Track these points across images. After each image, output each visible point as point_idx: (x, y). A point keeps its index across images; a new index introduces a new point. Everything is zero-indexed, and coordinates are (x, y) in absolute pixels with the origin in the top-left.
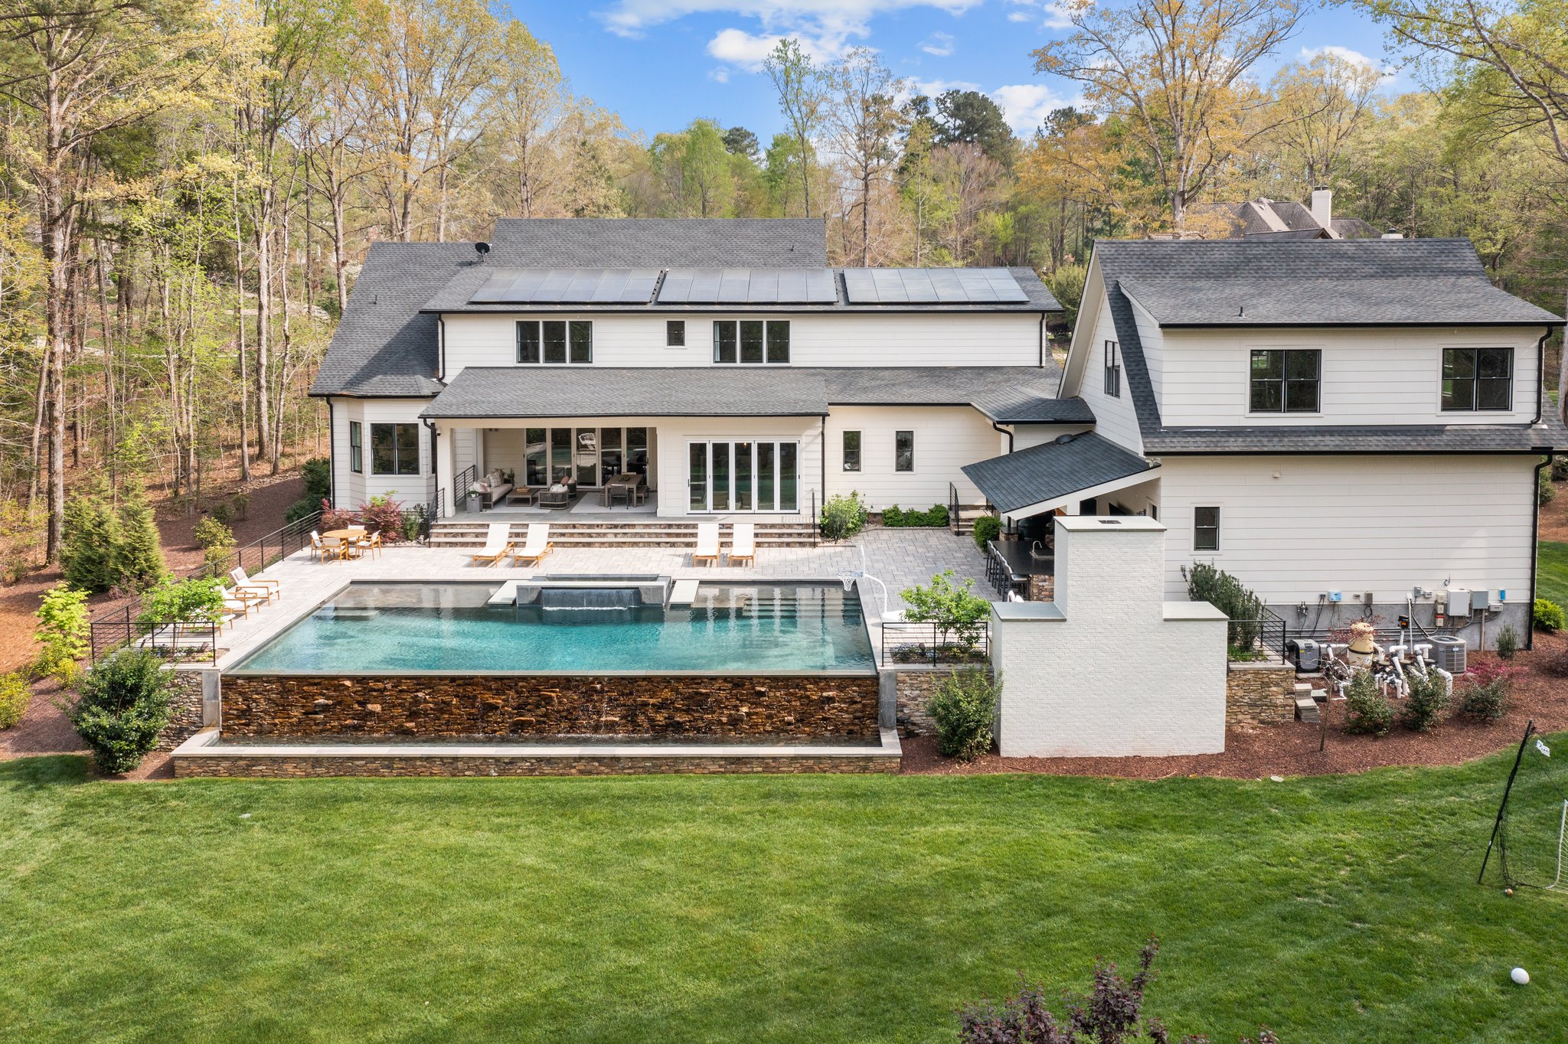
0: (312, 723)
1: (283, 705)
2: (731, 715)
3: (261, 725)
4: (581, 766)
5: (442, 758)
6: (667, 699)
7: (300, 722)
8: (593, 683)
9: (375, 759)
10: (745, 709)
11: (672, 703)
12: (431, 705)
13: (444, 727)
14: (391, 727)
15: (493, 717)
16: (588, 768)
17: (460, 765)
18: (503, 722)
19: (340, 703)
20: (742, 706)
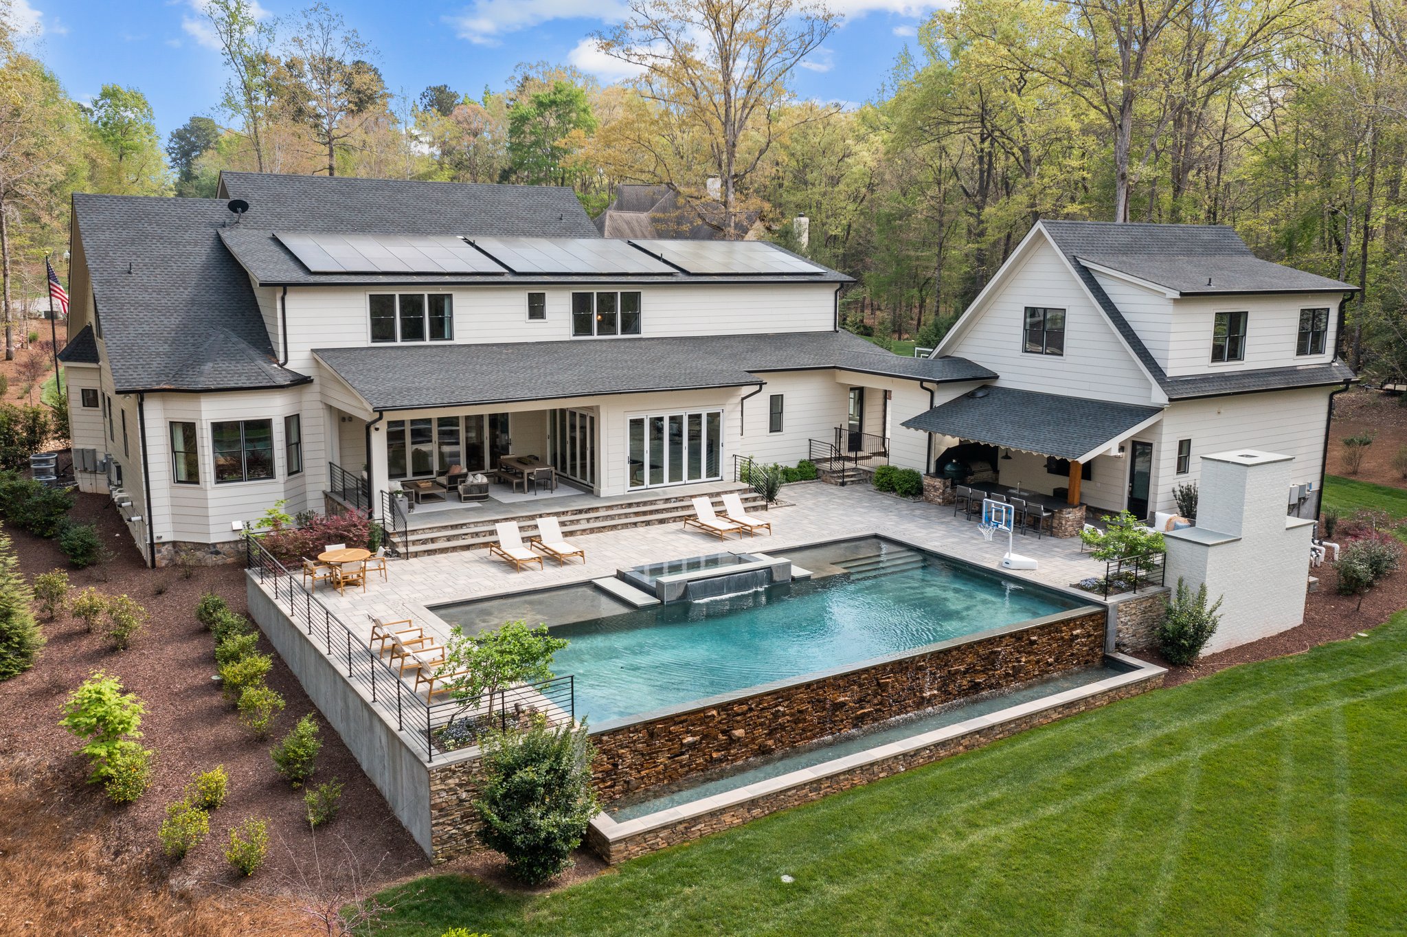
0: (678, 765)
1: (649, 754)
2: (1014, 667)
6: (971, 664)
7: (666, 768)
8: (918, 662)
10: (1023, 660)
11: (974, 666)
12: (788, 718)
13: (798, 737)
14: (752, 749)
15: (840, 715)
16: (972, 742)
18: (847, 718)
19: (705, 737)
20: (1021, 657)
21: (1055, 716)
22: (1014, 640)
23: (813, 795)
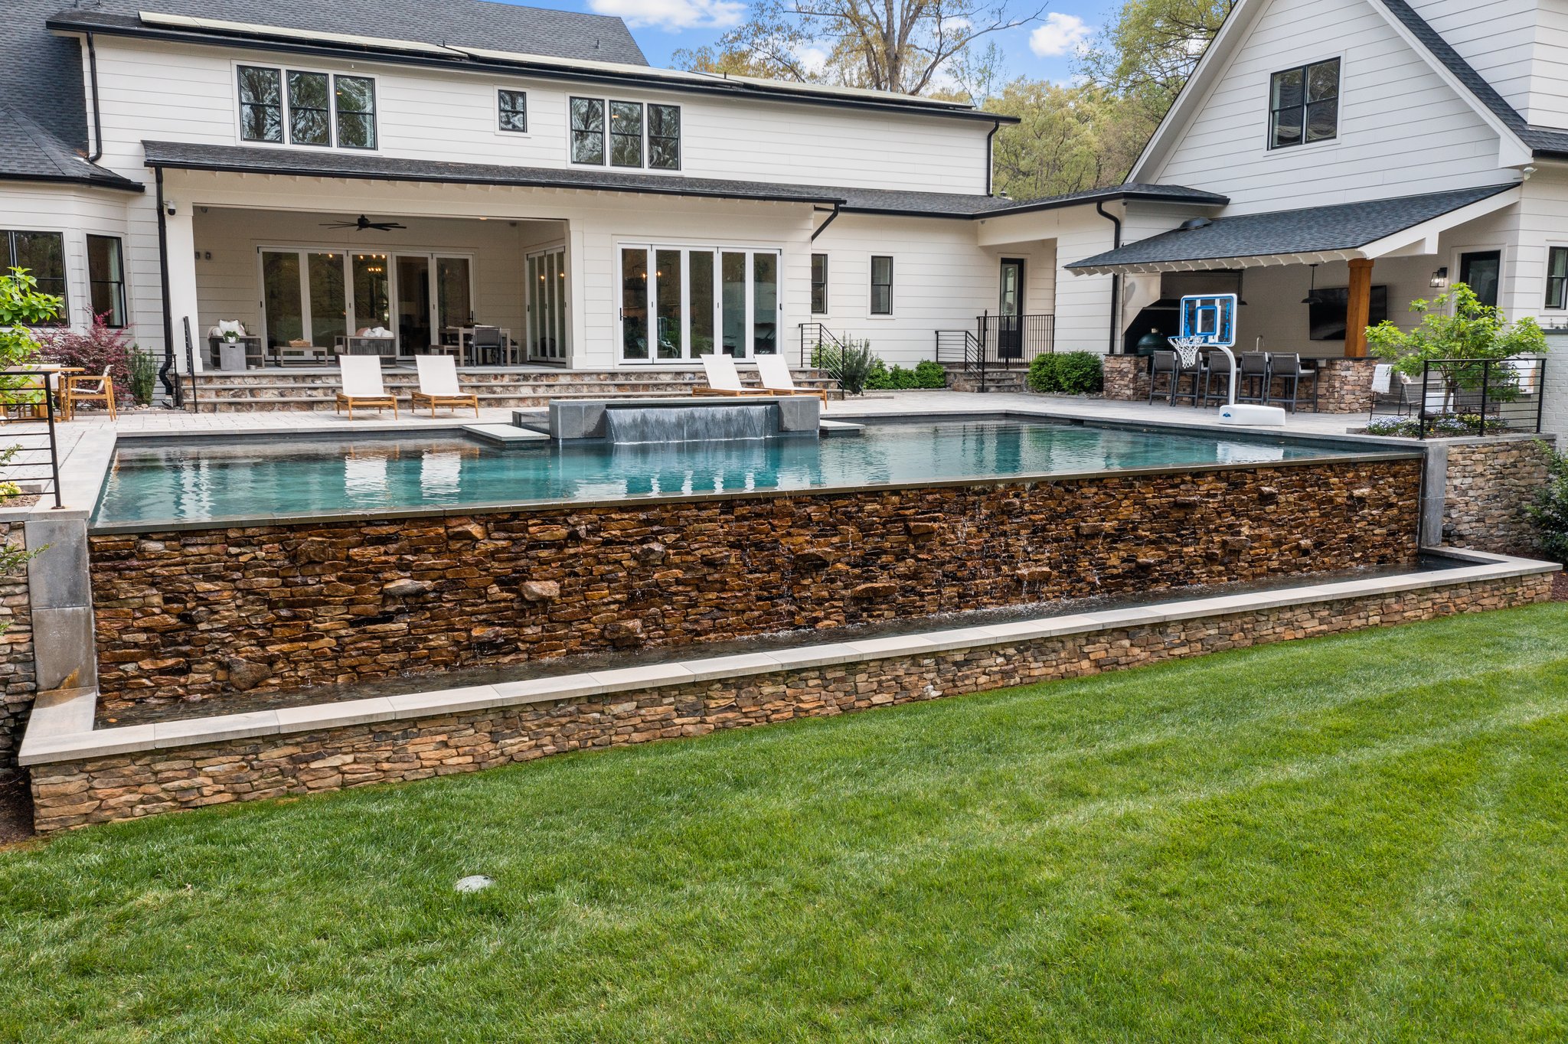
0: (376, 644)
1: (289, 605)
2: (1224, 543)
3: (226, 667)
4: (1097, 651)
5: (821, 669)
6: (1127, 522)
7: (341, 648)
8: (1005, 495)
9: (662, 690)
10: (1246, 531)
11: (1135, 529)
12: (678, 573)
13: (706, 623)
15: (813, 587)
16: (1113, 652)
18: (832, 598)
19: (455, 584)
20: (1241, 525)
21: (1312, 626)
23: (688, 724)
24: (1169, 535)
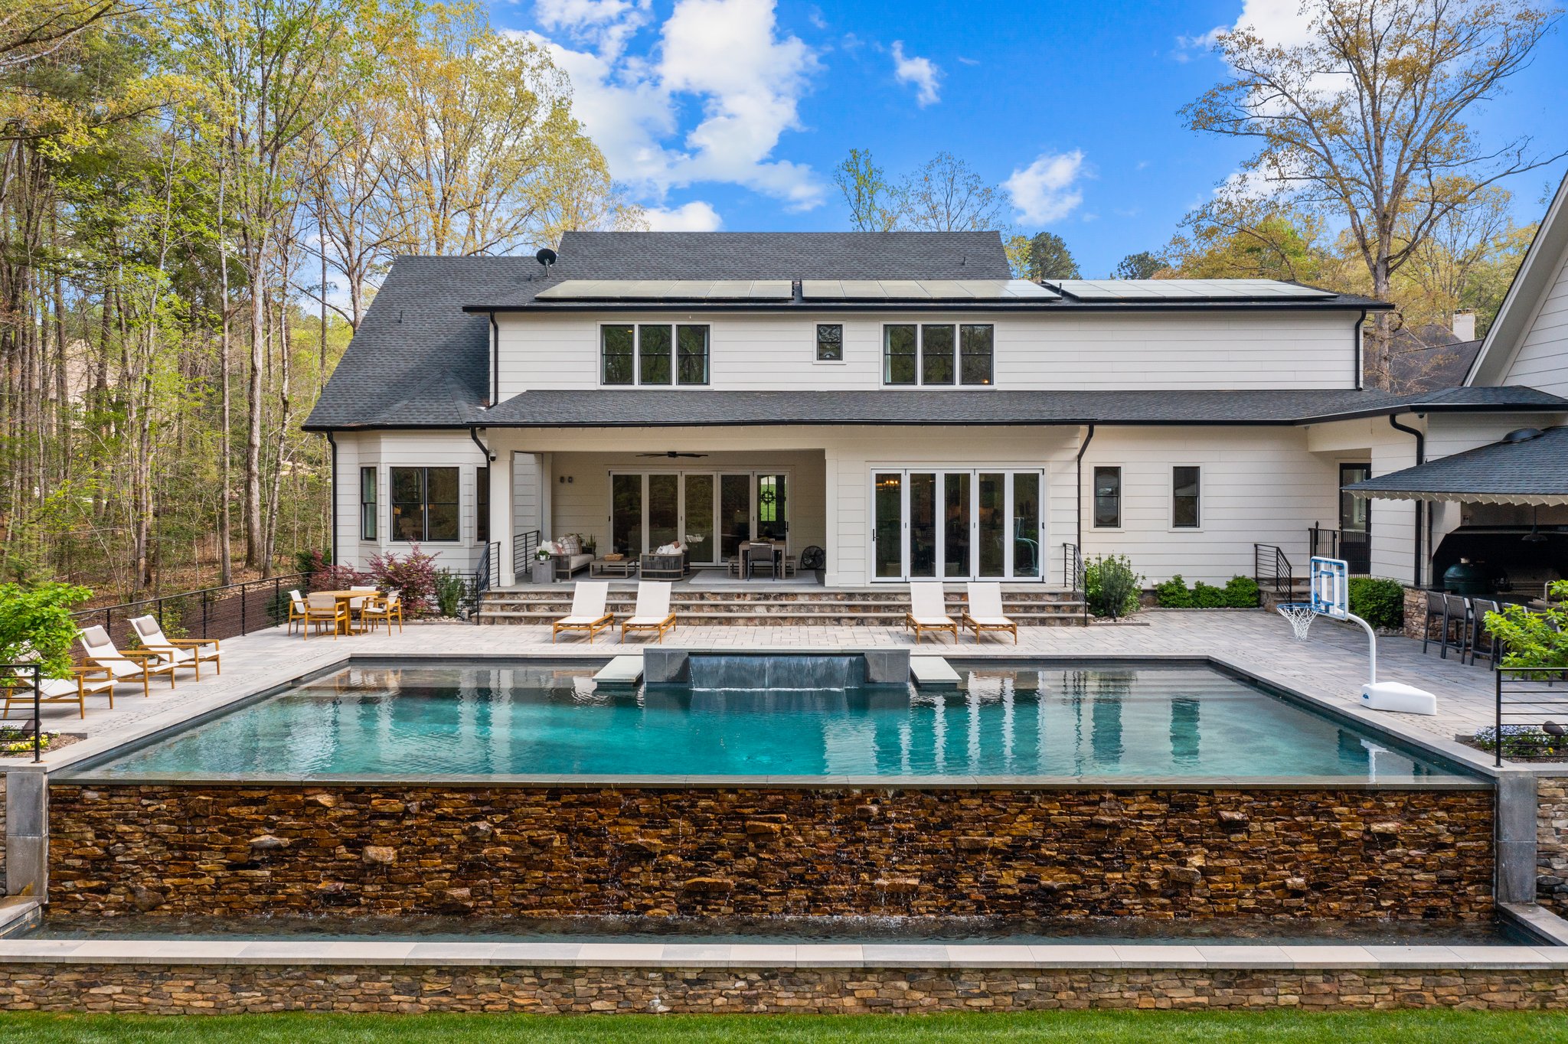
0: (245, 886)
1: (182, 848)
2: (1166, 873)
3: (132, 891)
4: (867, 989)
5: (537, 969)
6: (1025, 838)
7: (218, 885)
8: (861, 800)
9: (381, 969)
10: (1197, 861)
11: (1038, 847)
12: (507, 850)
13: (533, 899)
14: (418, 897)
15: (642, 875)
16: (885, 994)
17: (580, 985)
18: (662, 887)
19: (305, 844)
20: (1191, 854)
21: (1181, 996)
22: (1163, 807)
23: (404, 1001)
24: (1085, 858)
